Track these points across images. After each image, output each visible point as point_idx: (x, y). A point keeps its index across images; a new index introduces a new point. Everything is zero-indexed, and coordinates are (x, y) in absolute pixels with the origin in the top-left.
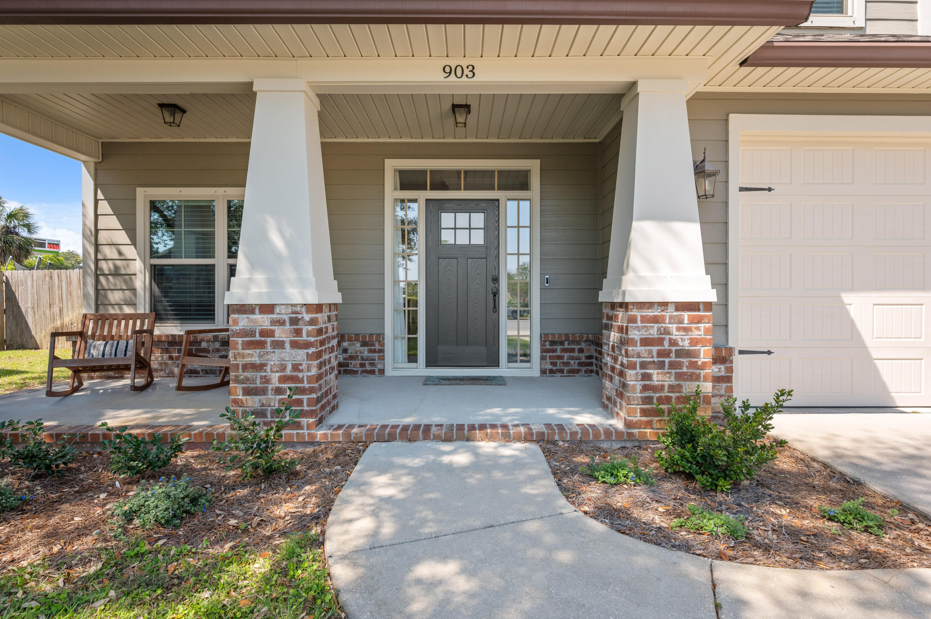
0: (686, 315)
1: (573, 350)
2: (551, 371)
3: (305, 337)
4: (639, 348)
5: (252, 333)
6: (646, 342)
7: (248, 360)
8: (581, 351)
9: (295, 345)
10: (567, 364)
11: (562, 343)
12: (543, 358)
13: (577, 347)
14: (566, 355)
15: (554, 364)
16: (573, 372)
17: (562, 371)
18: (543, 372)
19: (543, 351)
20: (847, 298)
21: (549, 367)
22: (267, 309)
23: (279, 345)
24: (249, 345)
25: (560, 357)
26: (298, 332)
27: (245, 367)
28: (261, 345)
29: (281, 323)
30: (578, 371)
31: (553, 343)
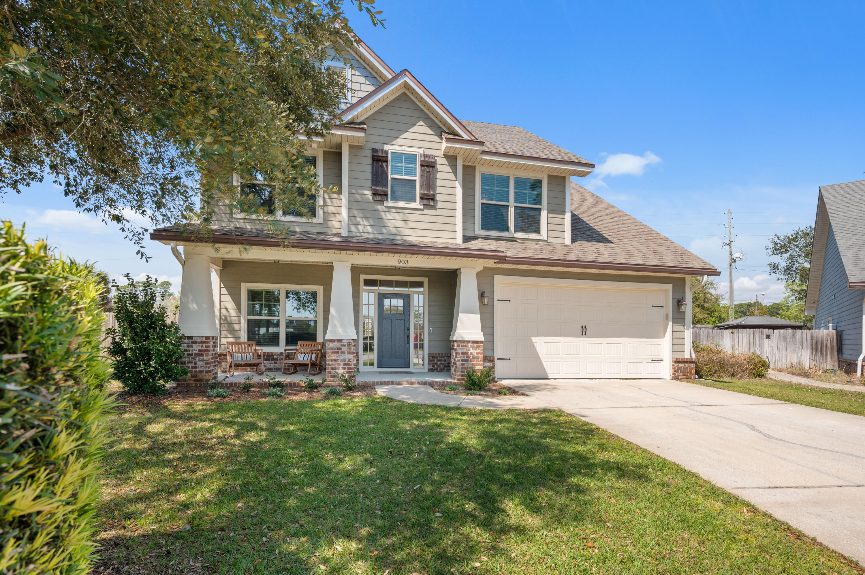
0: (475, 345)
1: (441, 360)
2: (432, 369)
3: (352, 350)
4: (461, 355)
5: (334, 349)
6: (463, 353)
7: (333, 358)
8: (445, 361)
9: (349, 353)
10: (439, 366)
11: (437, 357)
12: (429, 364)
13: (443, 359)
14: (439, 363)
15: (434, 366)
16: (441, 370)
17: (437, 369)
18: (429, 370)
19: (429, 361)
20: (534, 339)
21: (431, 367)
22: (340, 341)
23: (343, 353)
24: (333, 353)
25: (436, 363)
26: (350, 349)
27: (332, 360)
28: (337, 353)
29: (344, 346)
30: (444, 369)
31: (433, 357)
